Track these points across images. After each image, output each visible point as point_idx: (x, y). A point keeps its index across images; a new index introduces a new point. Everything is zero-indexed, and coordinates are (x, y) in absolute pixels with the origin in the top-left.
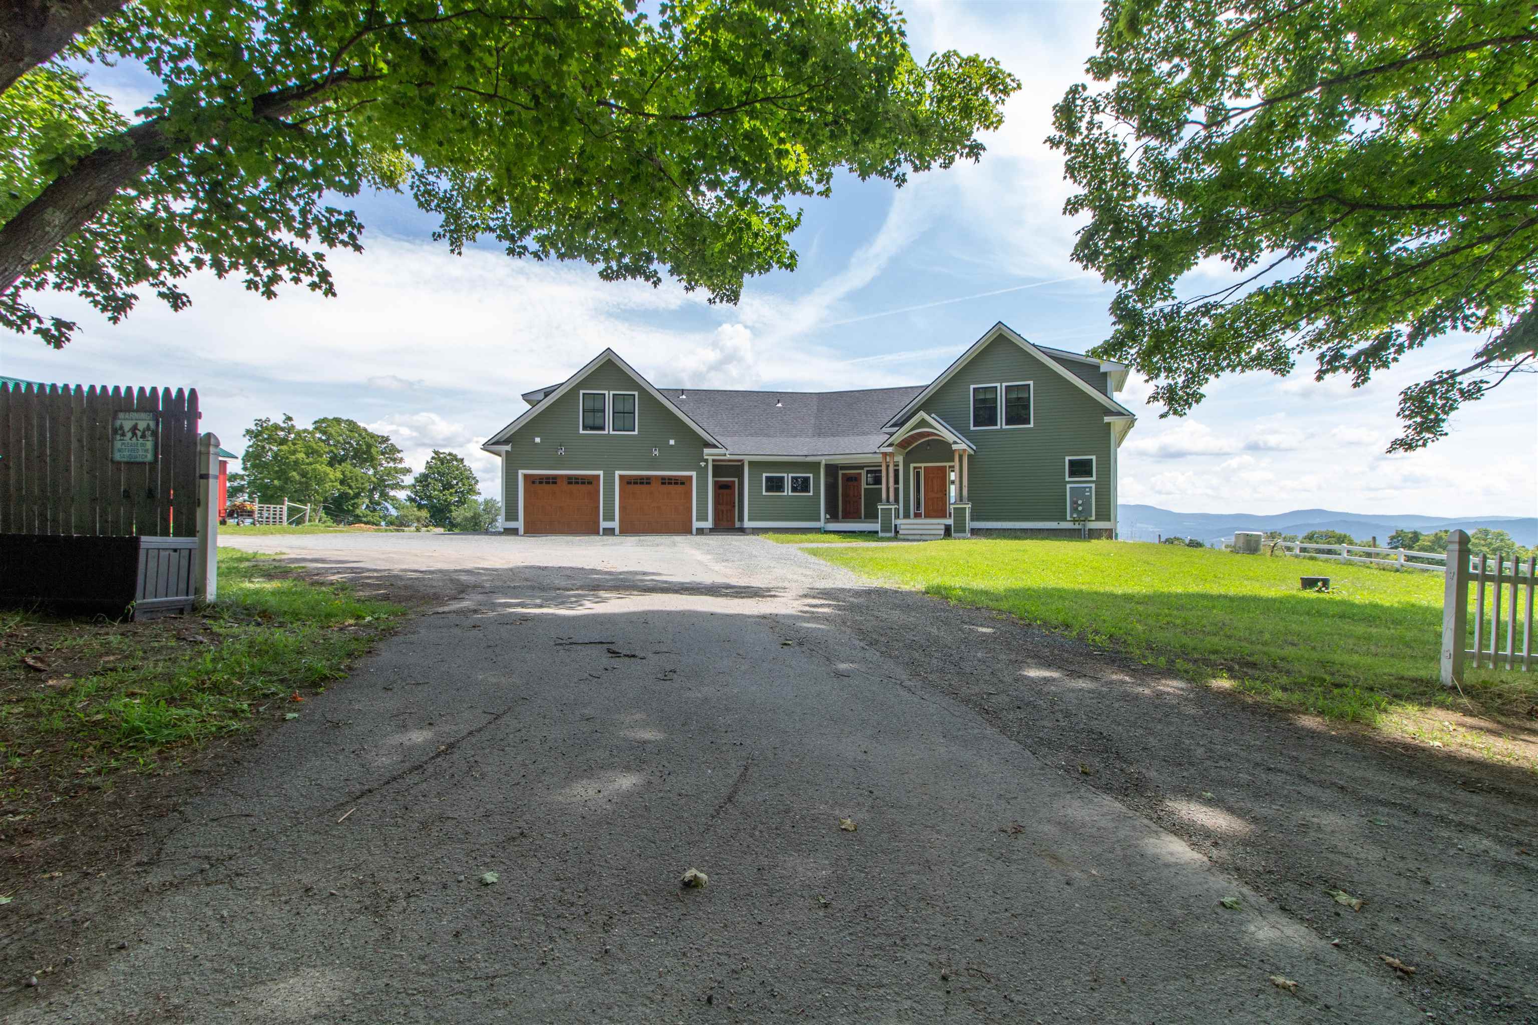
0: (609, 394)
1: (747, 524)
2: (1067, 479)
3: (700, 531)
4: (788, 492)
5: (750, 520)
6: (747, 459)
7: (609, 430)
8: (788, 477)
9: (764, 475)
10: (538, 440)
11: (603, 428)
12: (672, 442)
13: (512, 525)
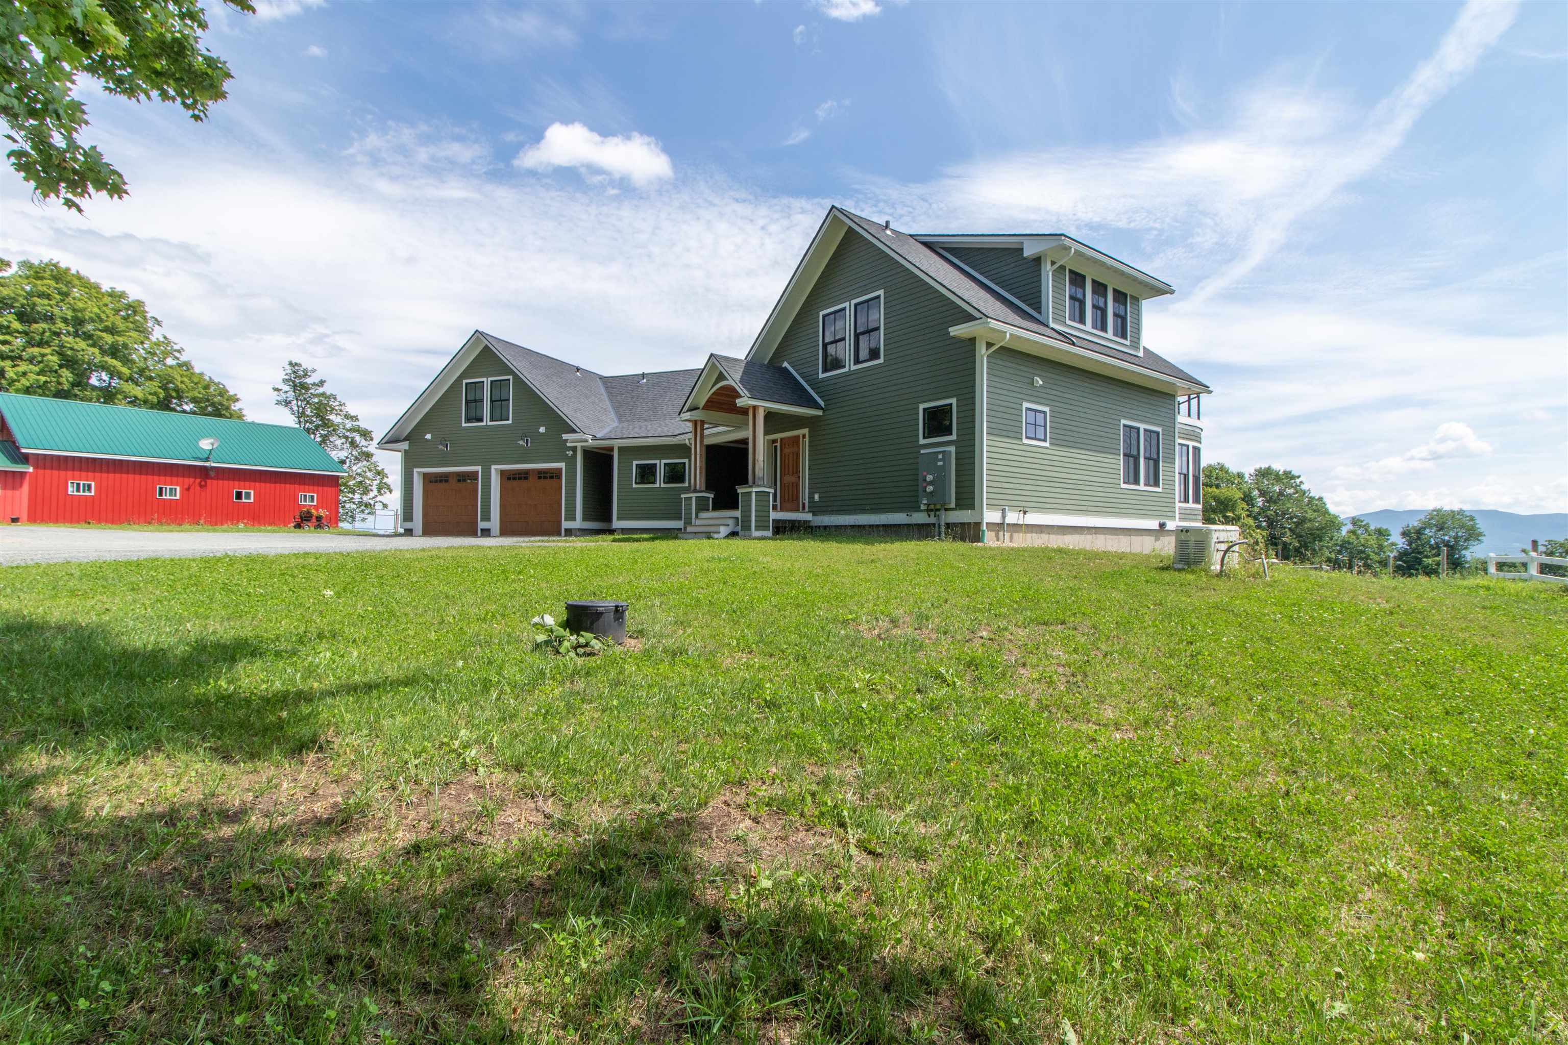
0: (487, 381)
1: (616, 524)
2: (922, 441)
3: (569, 532)
4: (660, 483)
5: (619, 519)
6: (616, 444)
7: (487, 422)
8: (661, 464)
9: (635, 463)
10: (428, 436)
11: (481, 420)
12: (542, 430)
13: (409, 525)
